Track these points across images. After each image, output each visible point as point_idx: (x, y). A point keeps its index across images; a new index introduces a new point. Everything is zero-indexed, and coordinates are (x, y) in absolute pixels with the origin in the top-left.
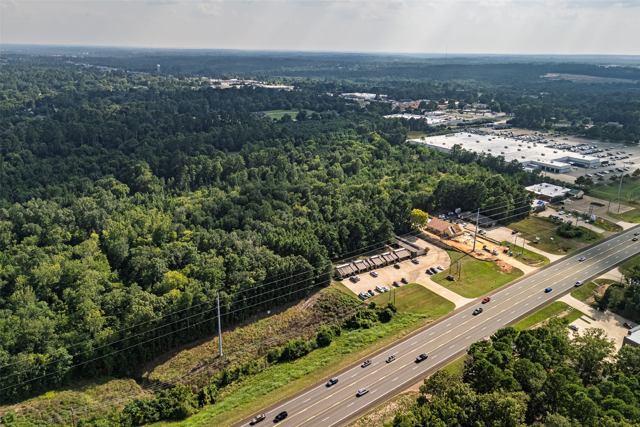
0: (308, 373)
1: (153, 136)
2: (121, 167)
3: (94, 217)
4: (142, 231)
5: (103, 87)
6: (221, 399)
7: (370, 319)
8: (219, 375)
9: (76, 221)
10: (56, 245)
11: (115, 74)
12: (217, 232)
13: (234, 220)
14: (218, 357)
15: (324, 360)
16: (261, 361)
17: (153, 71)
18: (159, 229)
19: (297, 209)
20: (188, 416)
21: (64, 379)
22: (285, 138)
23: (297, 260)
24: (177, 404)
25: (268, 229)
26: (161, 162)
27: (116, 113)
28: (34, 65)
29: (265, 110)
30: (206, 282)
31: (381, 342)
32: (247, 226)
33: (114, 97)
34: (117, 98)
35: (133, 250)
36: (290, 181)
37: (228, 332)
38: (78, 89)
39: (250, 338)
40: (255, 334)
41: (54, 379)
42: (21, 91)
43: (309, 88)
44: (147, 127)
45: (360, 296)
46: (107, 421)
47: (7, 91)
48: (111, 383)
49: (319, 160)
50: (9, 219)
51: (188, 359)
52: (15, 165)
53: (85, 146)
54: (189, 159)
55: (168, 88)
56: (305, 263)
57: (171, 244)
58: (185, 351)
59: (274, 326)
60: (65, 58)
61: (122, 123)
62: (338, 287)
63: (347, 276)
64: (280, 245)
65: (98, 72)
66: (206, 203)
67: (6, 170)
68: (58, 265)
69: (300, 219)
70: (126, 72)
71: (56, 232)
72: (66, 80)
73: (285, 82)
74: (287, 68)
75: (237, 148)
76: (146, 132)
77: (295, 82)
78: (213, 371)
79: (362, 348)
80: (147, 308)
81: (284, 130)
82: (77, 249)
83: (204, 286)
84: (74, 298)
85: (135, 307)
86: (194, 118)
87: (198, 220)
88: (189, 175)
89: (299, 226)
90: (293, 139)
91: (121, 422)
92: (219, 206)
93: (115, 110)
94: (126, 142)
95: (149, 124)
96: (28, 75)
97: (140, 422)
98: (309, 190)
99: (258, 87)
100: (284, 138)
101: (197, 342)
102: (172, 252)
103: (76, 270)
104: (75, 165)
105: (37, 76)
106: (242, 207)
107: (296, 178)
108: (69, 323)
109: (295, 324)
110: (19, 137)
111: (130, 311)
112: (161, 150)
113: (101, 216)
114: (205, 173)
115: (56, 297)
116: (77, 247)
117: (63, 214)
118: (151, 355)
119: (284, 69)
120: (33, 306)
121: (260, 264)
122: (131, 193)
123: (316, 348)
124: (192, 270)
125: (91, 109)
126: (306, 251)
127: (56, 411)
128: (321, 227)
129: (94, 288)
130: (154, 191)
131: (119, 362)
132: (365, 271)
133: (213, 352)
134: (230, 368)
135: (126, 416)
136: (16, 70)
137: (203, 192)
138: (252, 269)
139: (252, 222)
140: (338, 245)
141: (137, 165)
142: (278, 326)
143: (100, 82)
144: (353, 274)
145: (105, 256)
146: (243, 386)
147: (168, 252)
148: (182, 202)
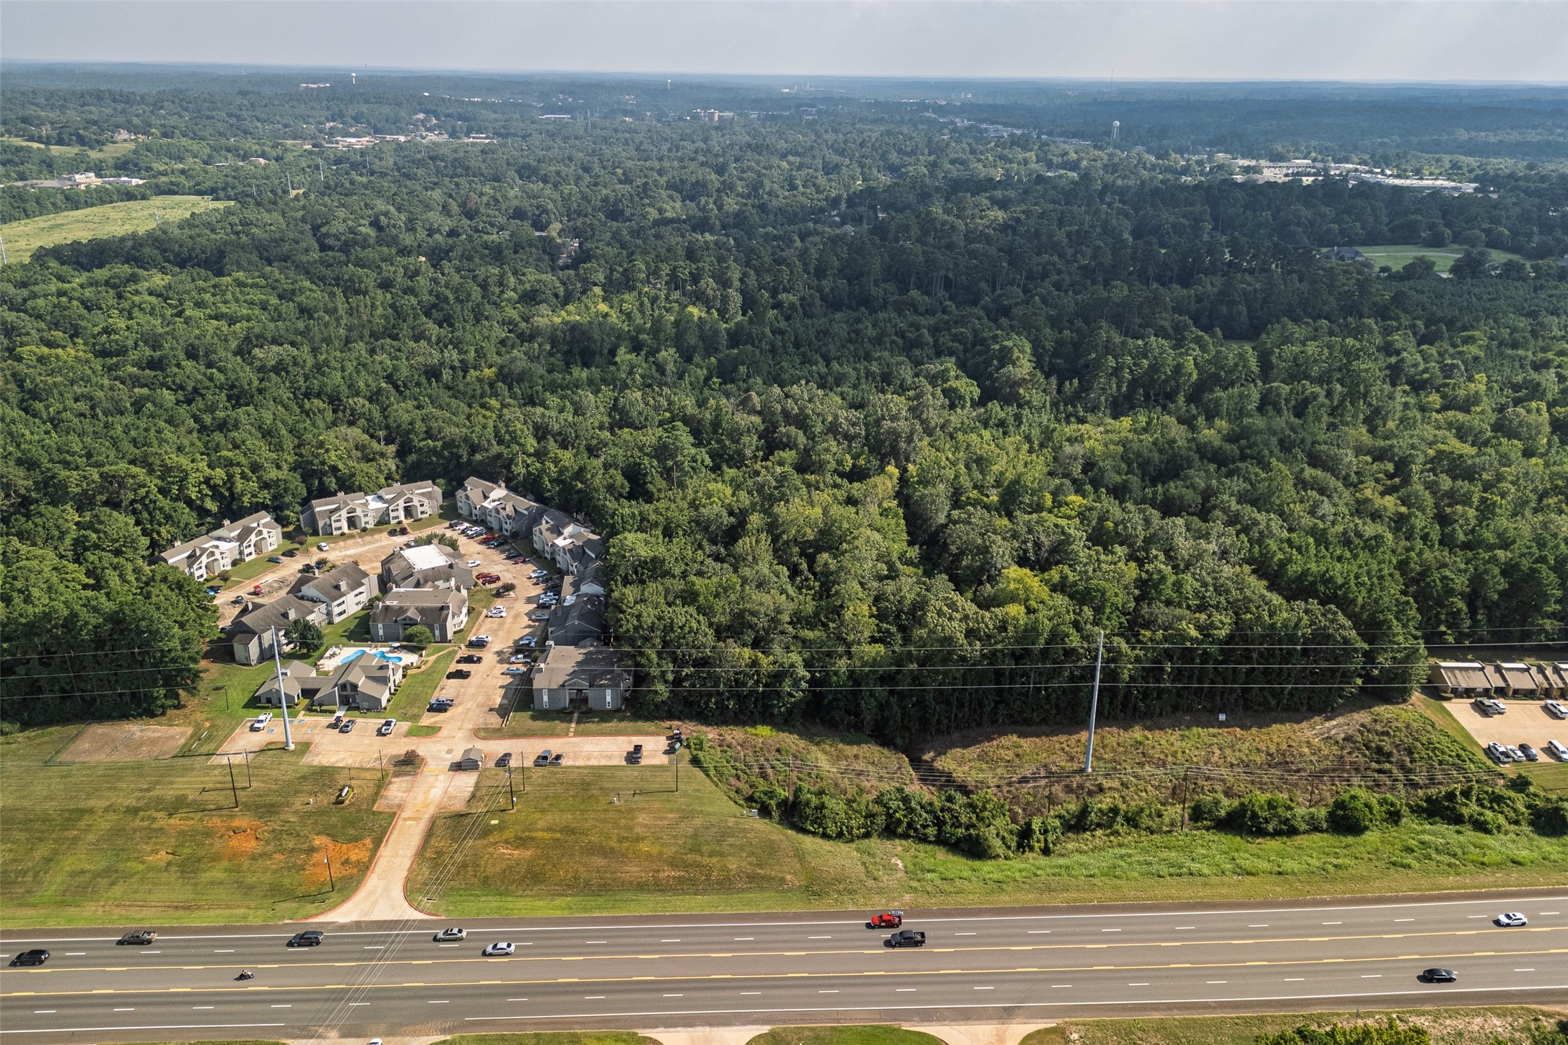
0: (1280, 873)
1: (1058, 286)
2: (974, 345)
3: (898, 435)
4: (984, 479)
5: (981, 171)
6: (1064, 851)
7: (1502, 813)
8: (1073, 807)
9: (867, 438)
10: (824, 475)
11: (1014, 141)
12: (1141, 511)
13: (1189, 495)
14: (1082, 771)
15: (1335, 861)
16: (1175, 812)
17: (1099, 138)
18: (1016, 482)
19: (1367, 500)
20: (990, 858)
21: (790, 712)
22: (1397, 319)
23: (1323, 615)
24: (974, 826)
25: (1271, 532)
26: (1060, 343)
27: (994, 229)
28: (861, 120)
29: (1365, 243)
30: (1085, 608)
31: (1515, 874)
32: (1218, 513)
33: (998, 194)
34: (1004, 196)
35: (955, 513)
36: (1372, 431)
37: (1115, 730)
38: (932, 174)
39: (1162, 757)
40: (1176, 752)
41: (773, 706)
42: (827, 173)
43: (1525, 191)
44: (1049, 263)
45: (1489, 752)
46: (842, 805)
47: (804, 172)
48: (865, 747)
49: (1484, 388)
50: (759, 413)
51: (1018, 755)
52: (788, 318)
53: (914, 293)
54: (1123, 343)
55: (1124, 178)
56: (1343, 627)
57: (1035, 516)
58: (1015, 738)
59: (1228, 751)
60: (923, 107)
61: (1000, 250)
62: (1429, 713)
63: (1468, 693)
64: (1290, 573)
65: (981, 138)
66: (1135, 446)
67: (771, 325)
68: (818, 510)
69: (1364, 524)
70: (1039, 137)
71: (827, 450)
72: (913, 153)
73: (1454, 171)
74: (1473, 134)
75: (1252, 332)
76: (1045, 275)
77: (1487, 173)
78: (1062, 795)
79: (1452, 871)
80: (955, 624)
81: (1398, 299)
82: (857, 488)
83: (1079, 614)
84: (832, 574)
85: (931, 617)
86: (1163, 251)
87: (1107, 480)
88: (1114, 380)
89: (1357, 541)
90: (1419, 323)
91: (866, 817)
92: (1165, 457)
93: (993, 221)
94: (998, 292)
95: (1055, 258)
96: (845, 142)
97: (900, 830)
98: (1421, 459)
99: (1363, 183)
100: (1392, 319)
101: (1044, 728)
102: (1030, 531)
103: (845, 525)
104: (889, 329)
105: (862, 145)
106: (1219, 468)
107: (1391, 425)
108: (816, 614)
109: (1282, 762)
110: (805, 264)
111: (921, 622)
112: (1066, 318)
113: (912, 434)
114: (1152, 379)
115: (804, 566)
116: (856, 485)
117: (846, 418)
118: (946, 721)
119: (1462, 135)
120: (766, 571)
121: (1223, 601)
122: (982, 402)
123: (1321, 831)
124: (1064, 578)
125: (946, 217)
126: (1354, 600)
127: (767, 760)
128: (1420, 554)
129: (868, 566)
130: (1028, 403)
131: (886, 713)
132: (1529, 694)
133: (1072, 759)
134: (1101, 802)
135: (876, 809)
136: (826, 131)
137: (1135, 421)
138: (1201, 608)
139: (1234, 506)
140: (1459, 611)
141: (1006, 343)
142: (1237, 754)
143: (979, 160)
144: (1486, 693)
145: (901, 511)
146: (1120, 845)
147: (1022, 530)
148: (1082, 436)
